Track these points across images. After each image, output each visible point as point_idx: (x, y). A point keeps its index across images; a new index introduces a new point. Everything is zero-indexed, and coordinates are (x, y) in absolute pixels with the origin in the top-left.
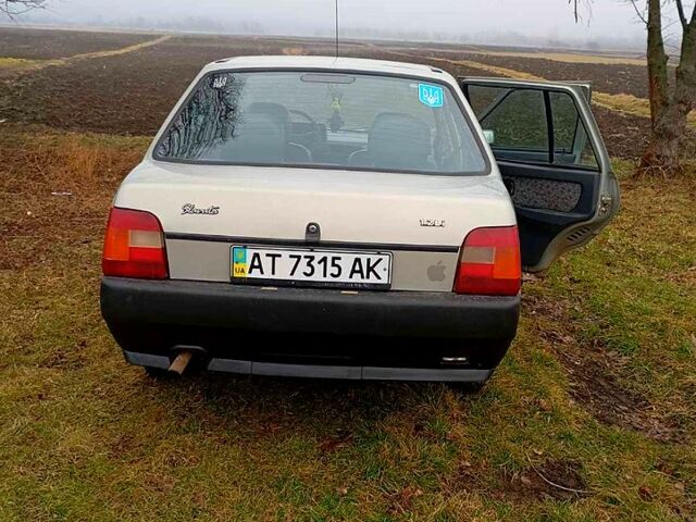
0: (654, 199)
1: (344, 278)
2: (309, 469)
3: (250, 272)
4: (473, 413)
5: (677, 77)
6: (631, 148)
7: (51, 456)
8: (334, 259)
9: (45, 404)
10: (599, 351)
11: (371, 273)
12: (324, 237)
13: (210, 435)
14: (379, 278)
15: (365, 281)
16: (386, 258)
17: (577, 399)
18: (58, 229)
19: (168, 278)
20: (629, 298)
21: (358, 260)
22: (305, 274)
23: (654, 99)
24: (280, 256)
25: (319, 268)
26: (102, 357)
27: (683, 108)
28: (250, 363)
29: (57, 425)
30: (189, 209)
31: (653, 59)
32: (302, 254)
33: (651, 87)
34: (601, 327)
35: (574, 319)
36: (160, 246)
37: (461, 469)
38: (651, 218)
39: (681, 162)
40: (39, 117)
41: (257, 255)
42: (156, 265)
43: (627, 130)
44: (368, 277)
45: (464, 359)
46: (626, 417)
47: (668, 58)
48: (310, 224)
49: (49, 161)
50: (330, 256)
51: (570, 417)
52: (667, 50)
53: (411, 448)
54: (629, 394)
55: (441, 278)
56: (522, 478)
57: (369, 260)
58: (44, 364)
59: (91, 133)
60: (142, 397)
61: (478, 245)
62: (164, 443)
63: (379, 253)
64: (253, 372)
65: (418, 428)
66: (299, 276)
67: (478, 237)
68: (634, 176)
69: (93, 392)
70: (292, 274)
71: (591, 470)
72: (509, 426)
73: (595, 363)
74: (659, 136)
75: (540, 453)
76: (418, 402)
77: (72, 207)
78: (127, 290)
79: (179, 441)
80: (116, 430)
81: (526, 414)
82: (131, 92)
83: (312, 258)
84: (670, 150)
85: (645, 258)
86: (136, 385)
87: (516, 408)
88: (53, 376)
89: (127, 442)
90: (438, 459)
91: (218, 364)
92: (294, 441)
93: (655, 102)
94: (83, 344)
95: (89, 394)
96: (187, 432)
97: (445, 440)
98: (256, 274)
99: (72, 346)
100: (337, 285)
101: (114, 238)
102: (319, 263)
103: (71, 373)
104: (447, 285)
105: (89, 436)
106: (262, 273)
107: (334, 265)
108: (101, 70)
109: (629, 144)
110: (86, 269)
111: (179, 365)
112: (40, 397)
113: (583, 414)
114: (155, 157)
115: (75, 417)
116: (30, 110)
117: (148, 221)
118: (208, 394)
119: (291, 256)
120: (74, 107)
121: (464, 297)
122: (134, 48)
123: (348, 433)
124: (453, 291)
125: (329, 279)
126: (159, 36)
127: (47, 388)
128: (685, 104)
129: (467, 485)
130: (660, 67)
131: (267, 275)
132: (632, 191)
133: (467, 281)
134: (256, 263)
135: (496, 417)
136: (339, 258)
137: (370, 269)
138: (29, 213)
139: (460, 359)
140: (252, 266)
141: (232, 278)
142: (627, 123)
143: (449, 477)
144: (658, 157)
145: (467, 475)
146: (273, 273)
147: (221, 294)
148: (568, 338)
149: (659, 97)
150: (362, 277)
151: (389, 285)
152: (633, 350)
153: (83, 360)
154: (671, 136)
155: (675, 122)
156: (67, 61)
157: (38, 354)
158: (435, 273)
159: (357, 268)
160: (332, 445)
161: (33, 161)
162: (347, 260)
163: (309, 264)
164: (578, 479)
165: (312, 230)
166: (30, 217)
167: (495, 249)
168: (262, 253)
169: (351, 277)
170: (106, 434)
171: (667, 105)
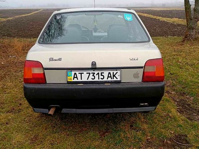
0: (190, 48)
1: (105, 79)
2: (97, 143)
3: (74, 79)
4: (148, 120)
5: (194, 11)
6: (179, 33)
7: (11, 145)
8: (101, 73)
9: (8, 126)
10: (184, 96)
11: (114, 77)
12: (98, 66)
13: (64, 133)
14: (117, 78)
15: (112, 80)
16: (119, 72)
17: (180, 112)
18: (12, 68)
19: (46, 83)
20: (190, 78)
21: (109, 73)
22: (92, 79)
23: (187, 18)
24: (83, 73)
25: (97, 77)
26: (27, 108)
27: (197, 20)
28: (75, 109)
29: (12, 133)
30: (51, 59)
31: (186, 6)
32: (91, 72)
33: (186, 14)
34: (183, 88)
35: (174, 86)
36: (43, 73)
37: (147, 140)
38: (190, 53)
39: (196, 36)
40: (5, 34)
41: (75, 74)
42: (42, 79)
43: (178, 28)
44: (113, 79)
45: (147, 104)
46: (197, 117)
47: (191, 5)
48: (93, 62)
49: (8, 47)
50: (100, 72)
51: (180, 119)
52: (190, 3)
53: (130, 134)
54: (196, 109)
55: (138, 77)
56: (168, 141)
57: (113, 73)
58: (8, 112)
59: (21, 38)
60: (40, 121)
61: (150, 65)
62: (48, 137)
63: (117, 70)
64: (77, 113)
65: (131, 126)
66: (90, 80)
67: (150, 62)
68: (183, 41)
69: (24, 121)
70: (88, 79)
71: (190, 137)
72: (161, 123)
73: (183, 100)
74: (190, 29)
75: (173, 132)
76: (130, 117)
77: (16, 61)
78: (33, 88)
79: (53, 136)
80: (32, 133)
81: (165, 119)
82: (32, 26)
83: (94, 73)
84: (193, 33)
85: (191, 65)
86: (38, 117)
87: (161, 117)
88: (11, 116)
89: (36, 137)
90: (140, 137)
91: (64, 111)
92: (91, 134)
93: (188, 19)
94: (21, 104)
95: (23, 122)
96: (56, 133)
97: (141, 130)
98: (76, 80)
99: (17, 105)
100: (103, 82)
101: (27, 70)
102: (97, 75)
103: (17, 114)
104: (140, 80)
105: (23, 136)
106: (78, 79)
107: (101, 75)
108: (23, 20)
109: (179, 32)
110: (20, 80)
111: (51, 112)
112: (7, 123)
113: (183, 117)
114: (39, 43)
115: (18, 130)
116: (3, 33)
117: (38, 64)
118: (62, 119)
119: (87, 73)
120: (16, 31)
121: (146, 83)
122: (32, 13)
123: (108, 129)
124: (142, 81)
125: (100, 80)
126: (39, 10)
127: (9, 120)
128: (197, 19)
129: (150, 145)
130: (189, 8)
131: (79, 80)
132: (183, 46)
133: (146, 78)
134: (75, 76)
135: (156, 121)
136: (103, 73)
137: (114, 76)
138: (2, 63)
139: (146, 104)
140: (74, 77)
141: (68, 82)
142: (177, 26)
143: (144, 143)
144: (190, 35)
145: (150, 142)
146: (81, 79)
147: (64, 87)
148: (173, 93)
149: (189, 17)
150: (111, 79)
151: (120, 81)
152: (194, 95)
153: (21, 110)
154: (193, 29)
155: (194, 24)
156: (13, 18)
157: (6, 109)
158: (136, 76)
159: (110, 76)
160: (104, 134)
161: (3, 47)
162: (106, 73)
163: (93, 75)
164: (186, 140)
165: (94, 64)
166: (3, 64)
167: (155, 66)
168: (77, 73)
169: (108, 79)
170: (29, 135)
171: (191, 19)
